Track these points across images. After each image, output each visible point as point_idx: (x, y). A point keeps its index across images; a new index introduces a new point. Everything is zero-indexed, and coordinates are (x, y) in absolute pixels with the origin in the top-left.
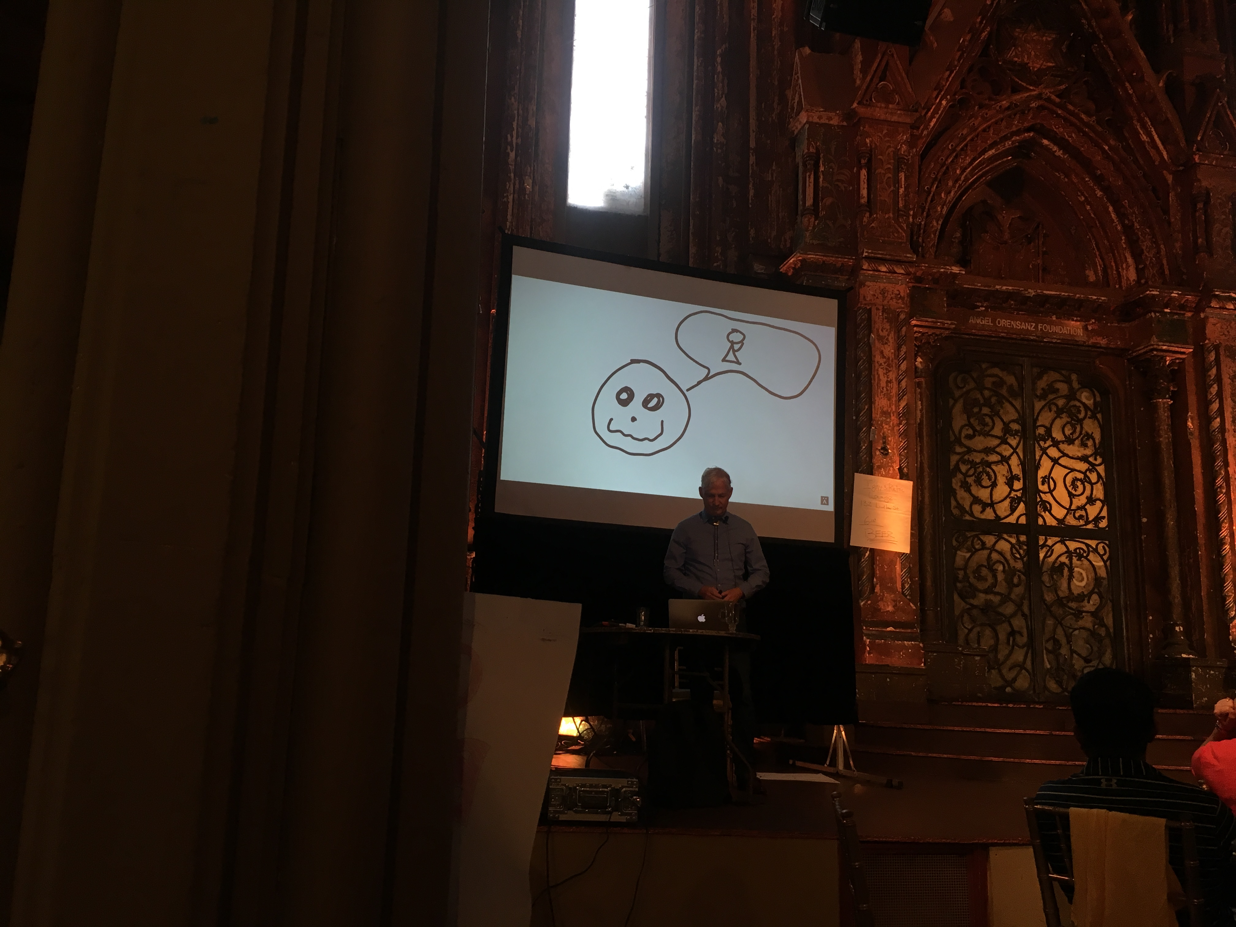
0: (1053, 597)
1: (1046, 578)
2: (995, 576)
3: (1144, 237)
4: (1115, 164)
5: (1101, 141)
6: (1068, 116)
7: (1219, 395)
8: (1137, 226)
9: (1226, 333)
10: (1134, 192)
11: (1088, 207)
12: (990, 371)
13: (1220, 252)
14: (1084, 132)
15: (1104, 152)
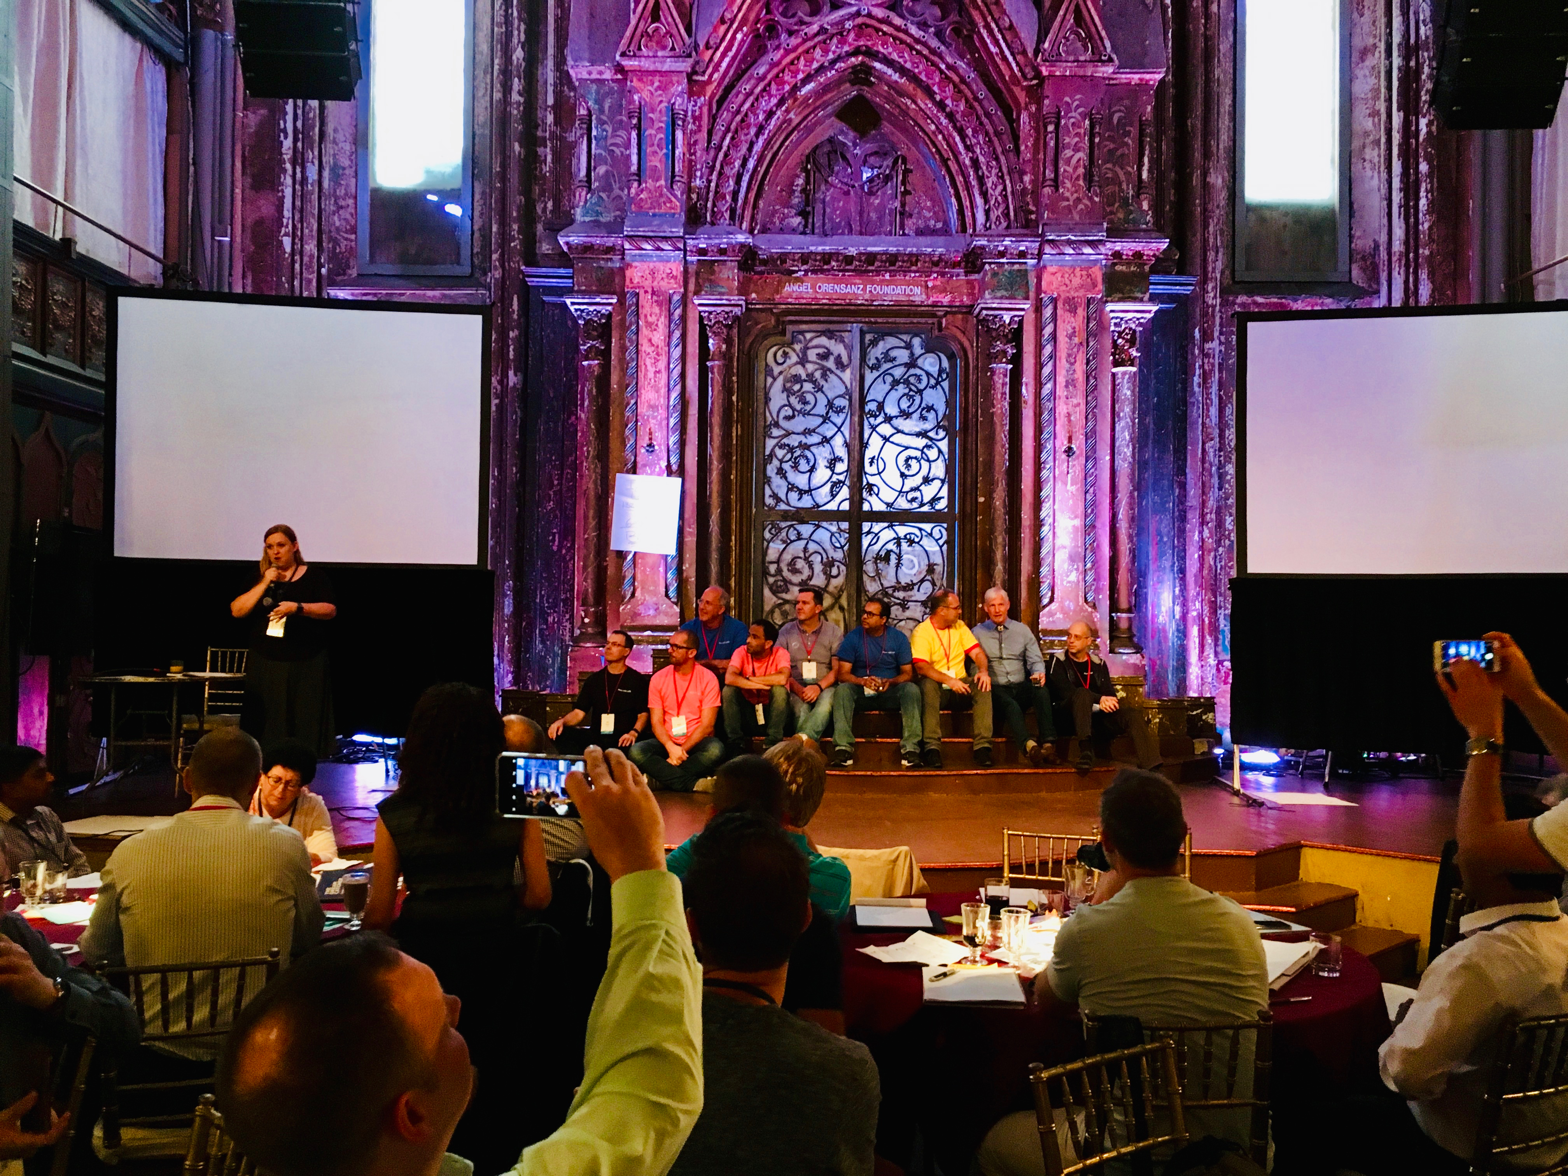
0: (878, 587)
1: (869, 568)
2: (811, 568)
3: (990, 172)
4: (955, 86)
5: (936, 59)
6: (895, 33)
7: (1053, 356)
8: (982, 159)
9: (1068, 282)
10: (978, 118)
11: (940, 137)
12: (815, 342)
13: (1068, 184)
14: (916, 50)
15: (942, 72)
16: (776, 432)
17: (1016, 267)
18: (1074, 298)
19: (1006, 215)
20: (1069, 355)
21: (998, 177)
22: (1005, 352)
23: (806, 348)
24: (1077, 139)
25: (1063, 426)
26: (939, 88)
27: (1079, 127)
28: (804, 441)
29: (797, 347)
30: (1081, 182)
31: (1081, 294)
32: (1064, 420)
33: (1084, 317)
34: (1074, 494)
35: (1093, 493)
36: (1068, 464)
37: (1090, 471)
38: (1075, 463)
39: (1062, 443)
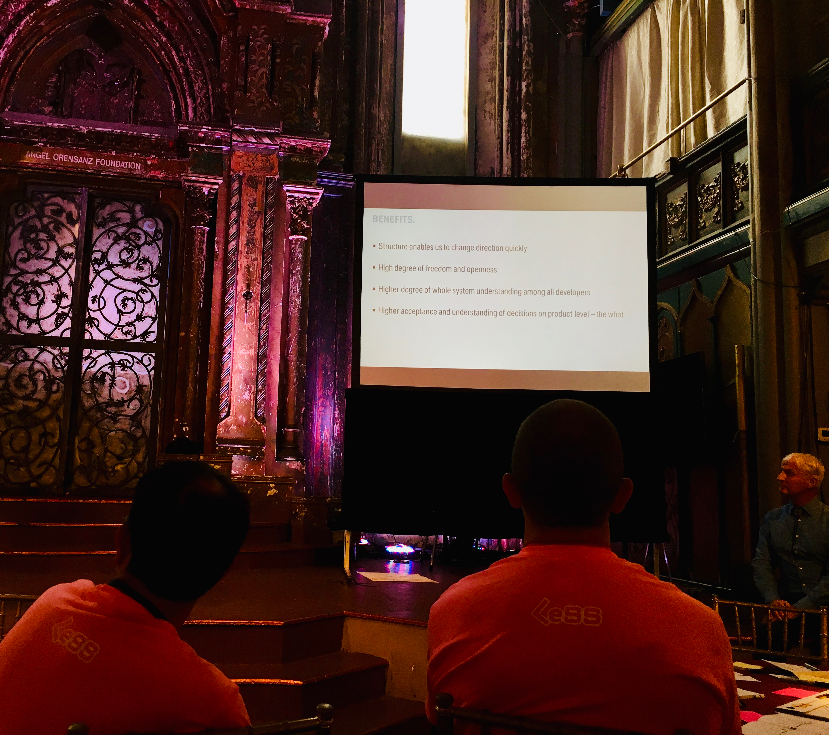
0: (92, 403)
1: (87, 387)
2: (35, 384)
3: (197, 79)
4: (172, 12)
7: (237, 221)
8: (191, 68)
9: (251, 164)
10: (188, 37)
12: (51, 201)
13: (254, 90)
16: (13, 272)
17: (213, 151)
18: (256, 177)
19: (208, 111)
20: (250, 221)
21: (203, 83)
22: (203, 218)
23: (44, 204)
25: (243, 275)
26: (159, 13)
27: (264, 49)
28: (36, 279)
29: (36, 204)
30: (264, 90)
31: (261, 175)
32: (244, 271)
33: (263, 192)
34: (250, 330)
35: (266, 330)
36: (246, 305)
37: (265, 312)
38: (252, 304)
39: (242, 289)
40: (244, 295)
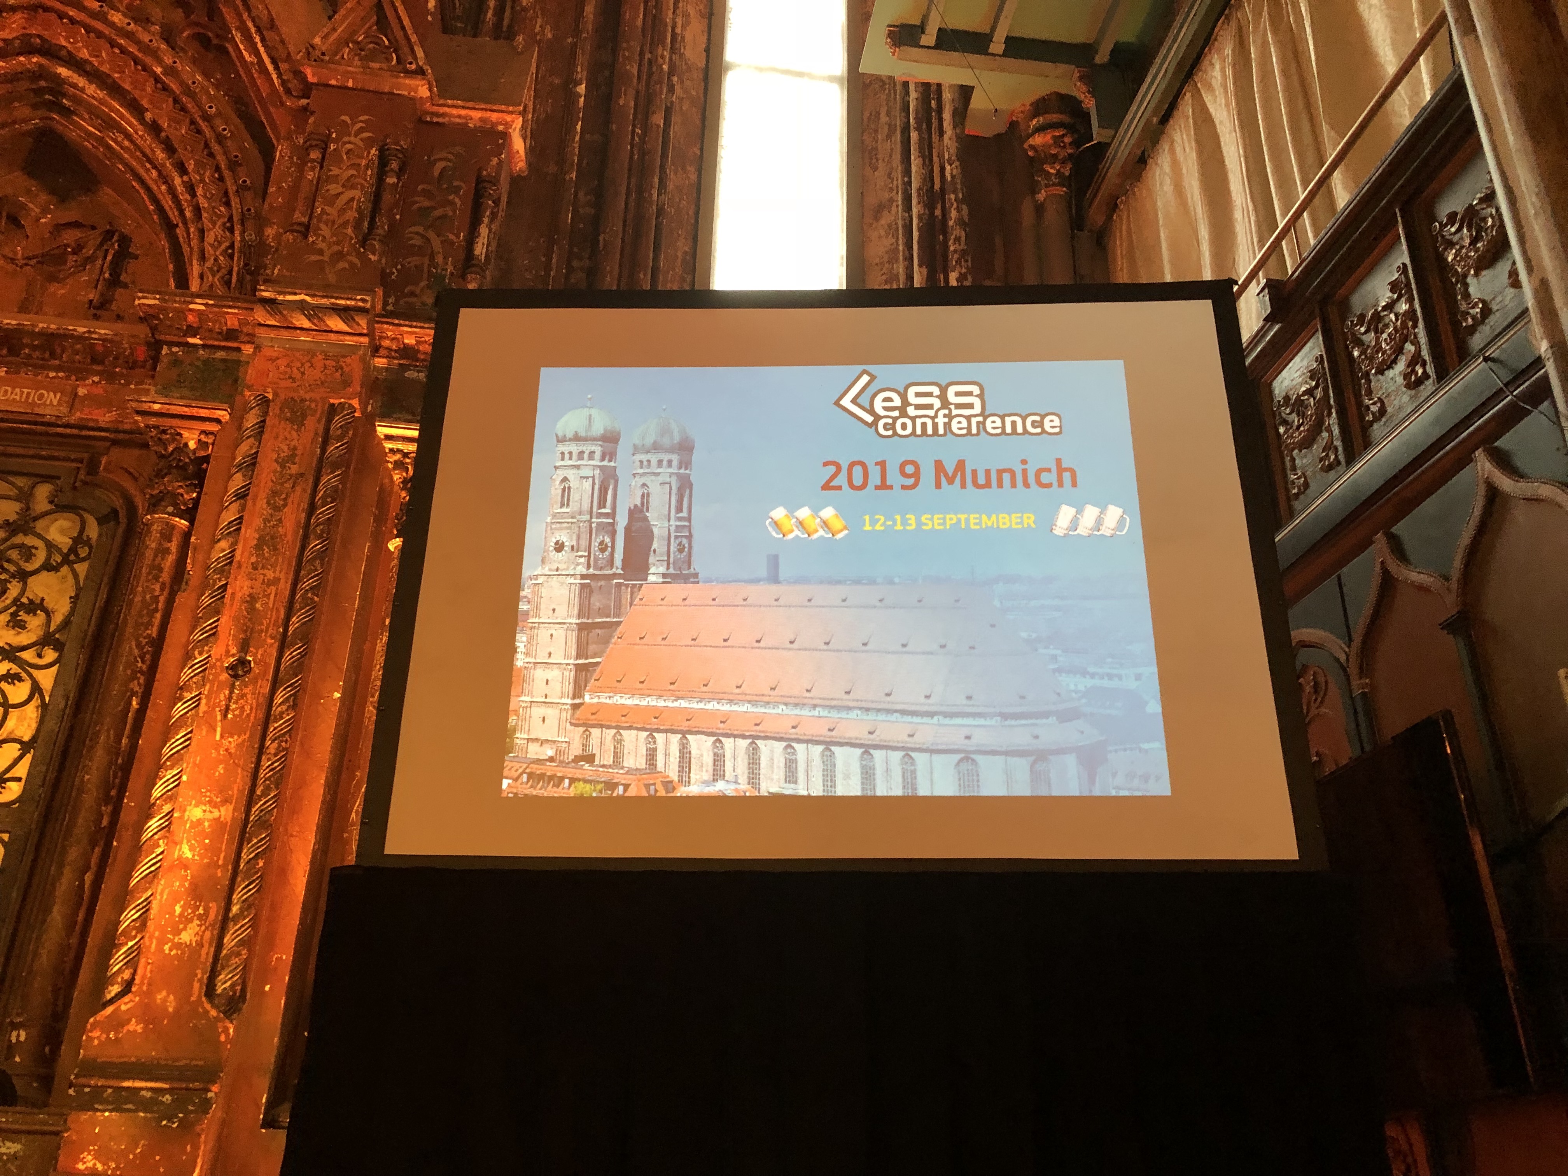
3: (214, 224)
4: (176, 101)
5: (148, 60)
6: (88, 20)
8: (204, 203)
9: (296, 374)
10: (207, 145)
11: (163, 187)
13: (325, 231)
14: (120, 47)
15: (157, 80)
17: (220, 354)
18: (303, 400)
19: (224, 280)
20: (275, 493)
22: (176, 498)
24: (352, 172)
25: (236, 619)
26: (151, 102)
27: (362, 157)
30: (349, 231)
31: (317, 396)
32: (240, 609)
33: (316, 434)
34: (230, 754)
35: (276, 755)
36: (231, 692)
37: (279, 709)
38: (246, 691)
39: (227, 652)
40: (232, 667)
